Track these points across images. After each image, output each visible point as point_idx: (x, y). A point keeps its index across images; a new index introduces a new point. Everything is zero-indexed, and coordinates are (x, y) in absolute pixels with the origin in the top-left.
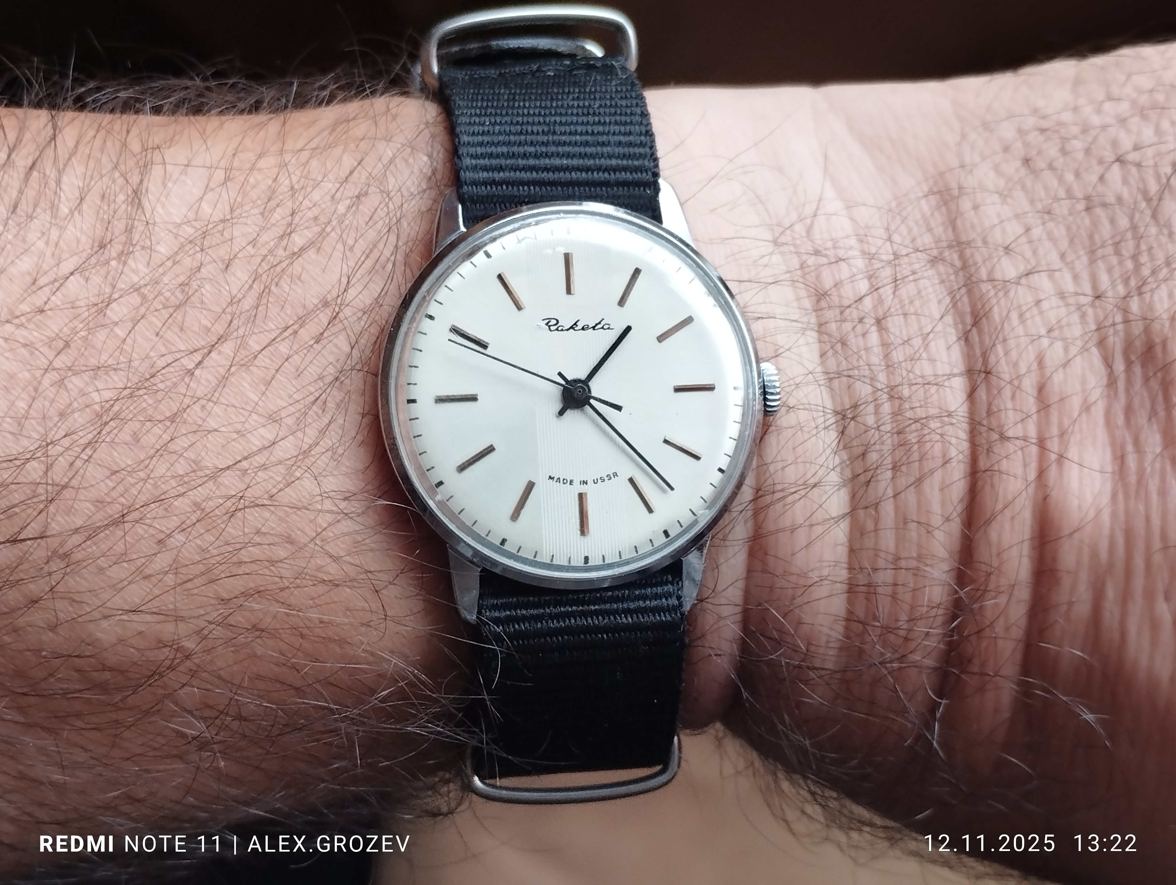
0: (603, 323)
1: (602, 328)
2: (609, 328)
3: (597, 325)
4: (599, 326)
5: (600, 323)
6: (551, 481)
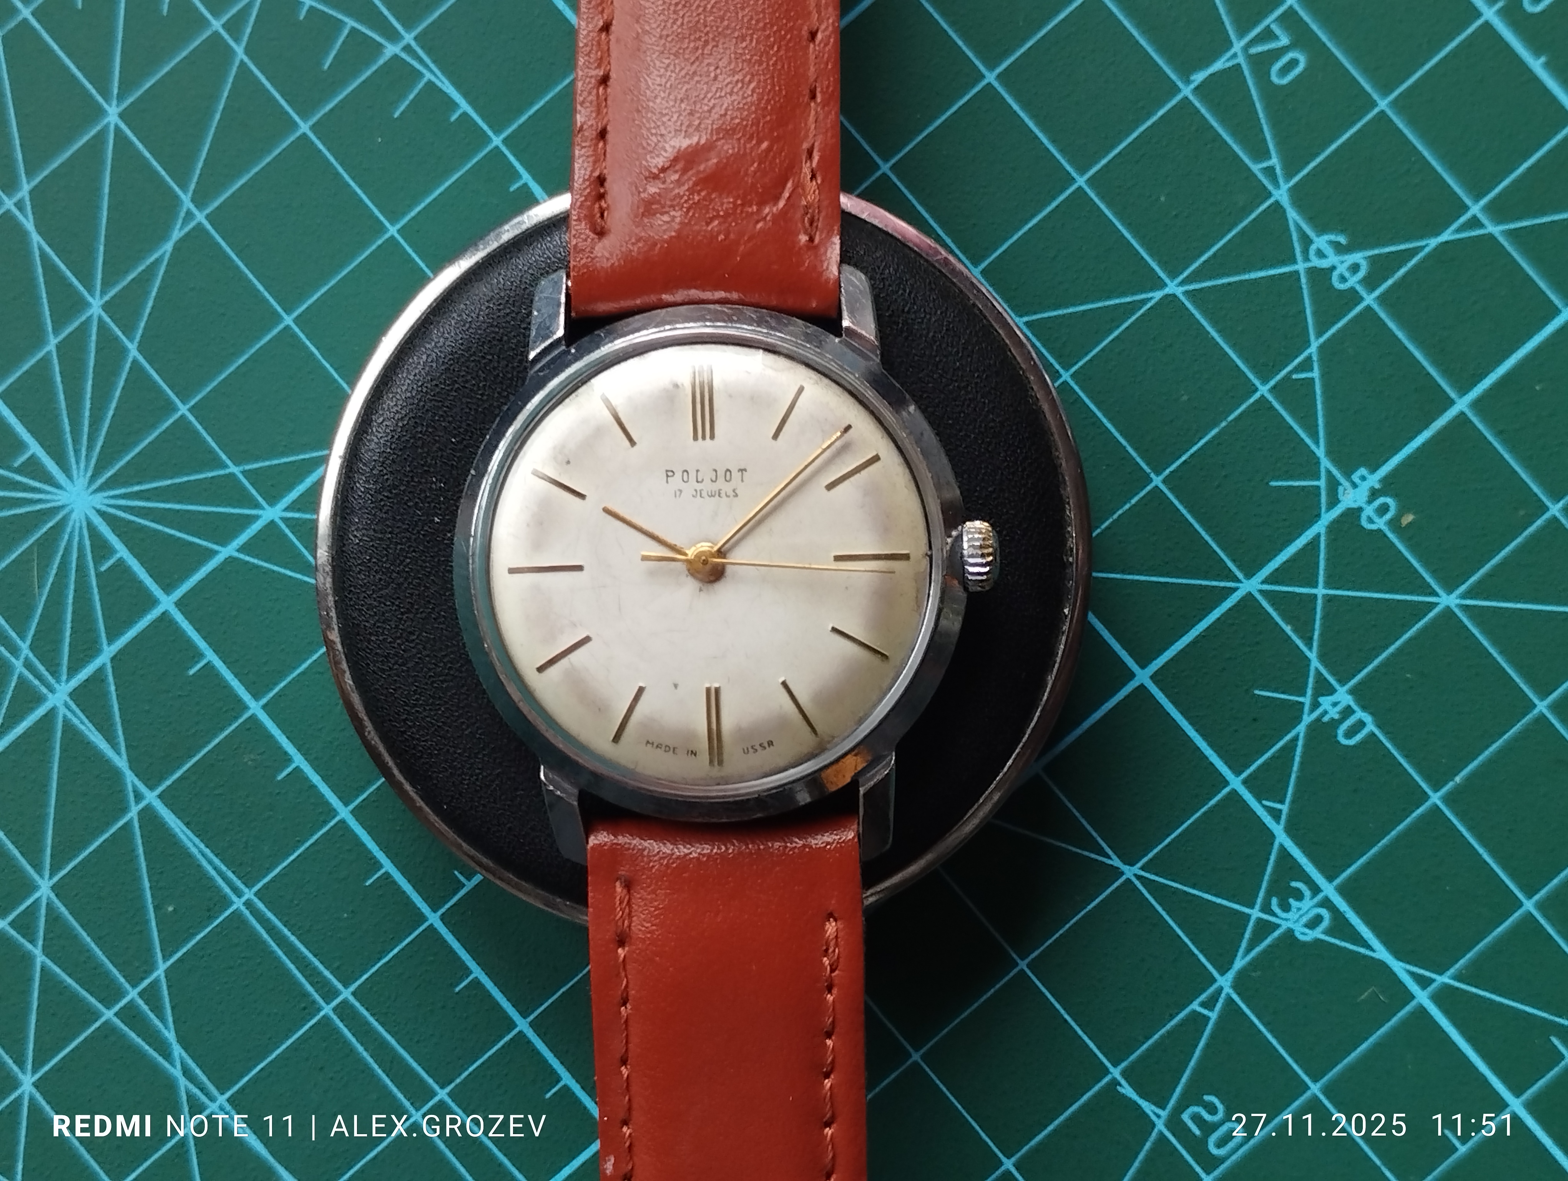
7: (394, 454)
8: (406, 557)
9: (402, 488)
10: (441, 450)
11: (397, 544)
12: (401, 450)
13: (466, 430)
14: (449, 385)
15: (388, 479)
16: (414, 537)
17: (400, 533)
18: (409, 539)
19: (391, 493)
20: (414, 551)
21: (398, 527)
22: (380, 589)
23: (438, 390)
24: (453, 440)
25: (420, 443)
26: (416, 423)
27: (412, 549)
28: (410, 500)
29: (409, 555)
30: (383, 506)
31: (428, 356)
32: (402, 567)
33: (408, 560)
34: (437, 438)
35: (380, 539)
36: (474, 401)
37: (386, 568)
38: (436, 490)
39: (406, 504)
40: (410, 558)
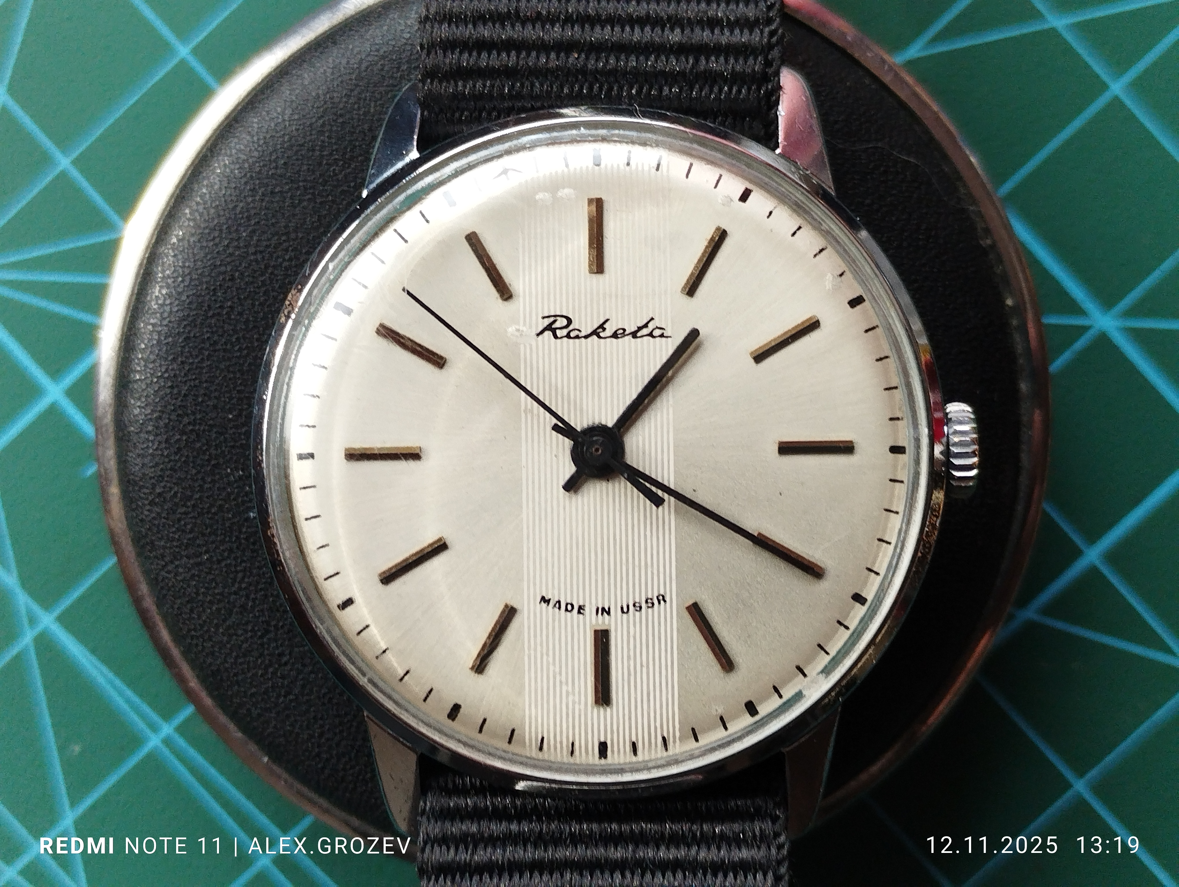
0: (651, 326)
1: (651, 335)
2: (662, 336)
3: (640, 329)
4: (645, 331)
5: (646, 326)
6: (544, 605)
7: (170, 461)
8: (237, 572)
9: (197, 496)
10: (221, 434)
11: (219, 562)
12: (176, 453)
13: (240, 399)
14: (197, 356)
15: (176, 493)
16: (235, 545)
17: (217, 548)
18: (231, 551)
19: (188, 507)
20: (243, 561)
21: (213, 542)
22: (224, 621)
23: (187, 368)
24: (231, 416)
25: (193, 437)
26: (178, 415)
27: (239, 561)
28: (212, 506)
29: (239, 568)
30: (185, 525)
31: (159, 333)
32: (237, 585)
33: (240, 575)
34: (211, 422)
35: (199, 564)
36: (234, 361)
37: (218, 594)
38: (236, 481)
39: (208, 513)
40: (241, 571)
